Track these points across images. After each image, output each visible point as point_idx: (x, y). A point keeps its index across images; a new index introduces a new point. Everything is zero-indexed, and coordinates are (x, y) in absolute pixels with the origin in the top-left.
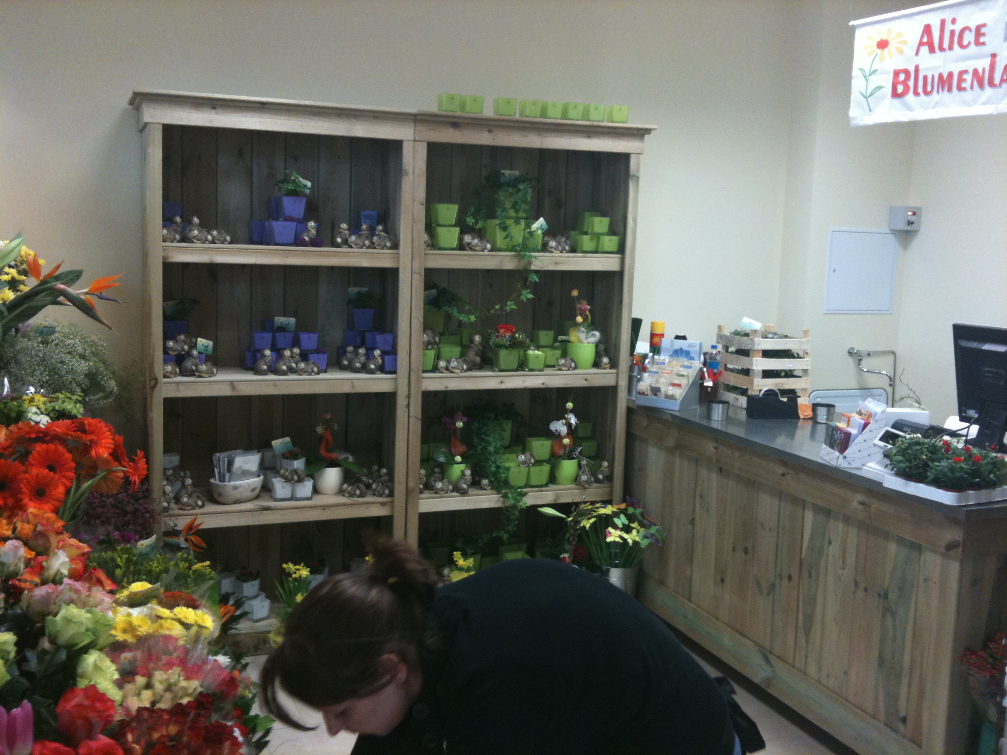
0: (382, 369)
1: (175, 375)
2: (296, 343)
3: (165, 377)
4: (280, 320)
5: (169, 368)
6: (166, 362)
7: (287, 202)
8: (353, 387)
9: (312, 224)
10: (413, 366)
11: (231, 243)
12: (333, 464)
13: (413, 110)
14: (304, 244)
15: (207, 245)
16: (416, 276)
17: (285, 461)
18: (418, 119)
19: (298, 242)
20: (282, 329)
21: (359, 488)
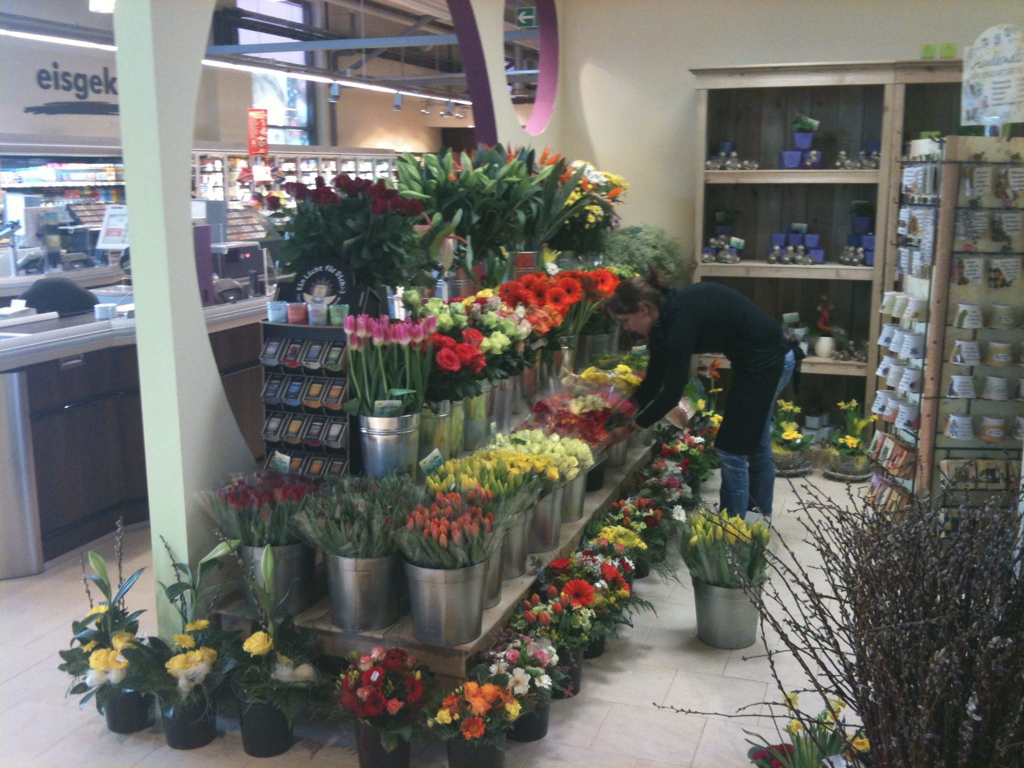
0: (864, 262)
1: (712, 261)
2: (803, 242)
3: (703, 262)
4: (796, 225)
5: (706, 256)
6: (704, 252)
7: (798, 137)
8: (838, 275)
9: (814, 152)
10: (887, 261)
11: (759, 169)
12: (827, 334)
13: (892, 61)
14: (807, 168)
15: (737, 171)
16: (892, 190)
17: (790, 329)
18: (897, 67)
19: (802, 166)
20: (797, 232)
21: (843, 353)
